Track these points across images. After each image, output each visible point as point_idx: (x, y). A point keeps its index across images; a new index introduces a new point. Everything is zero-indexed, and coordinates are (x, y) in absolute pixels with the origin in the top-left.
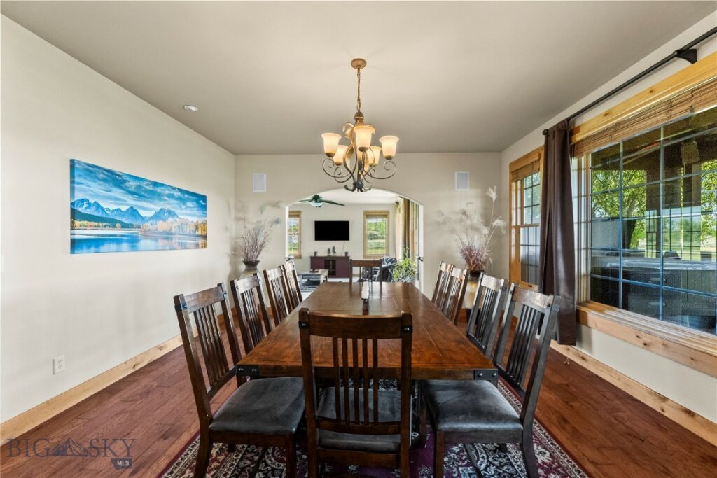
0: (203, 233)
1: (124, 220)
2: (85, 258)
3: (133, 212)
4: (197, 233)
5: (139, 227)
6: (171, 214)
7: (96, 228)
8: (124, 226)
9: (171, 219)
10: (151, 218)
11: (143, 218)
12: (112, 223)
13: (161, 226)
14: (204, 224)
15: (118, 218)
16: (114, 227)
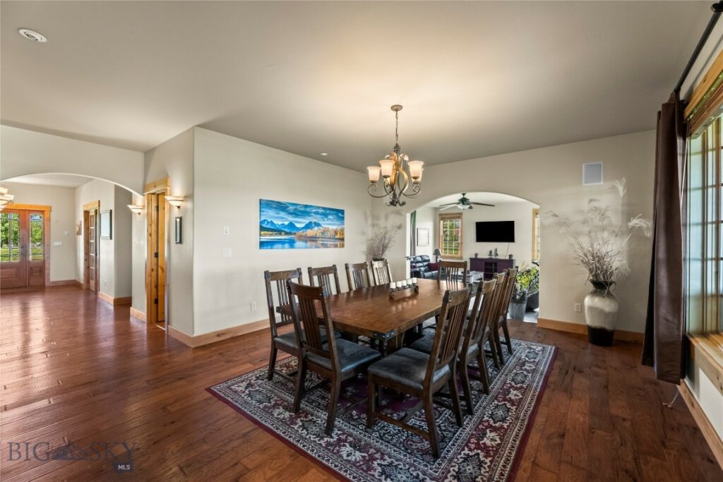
0: (341, 237)
1: (286, 230)
2: (267, 252)
3: (291, 225)
4: (336, 237)
5: (295, 234)
6: (318, 225)
7: (271, 235)
8: (287, 233)
9: (316, 228)
10: (302, 228)
11: (298, 229)
12: (279, 232)
13: (309, 232)
14: (342, 230)
15: (283, 229)
16: (281, 234)
